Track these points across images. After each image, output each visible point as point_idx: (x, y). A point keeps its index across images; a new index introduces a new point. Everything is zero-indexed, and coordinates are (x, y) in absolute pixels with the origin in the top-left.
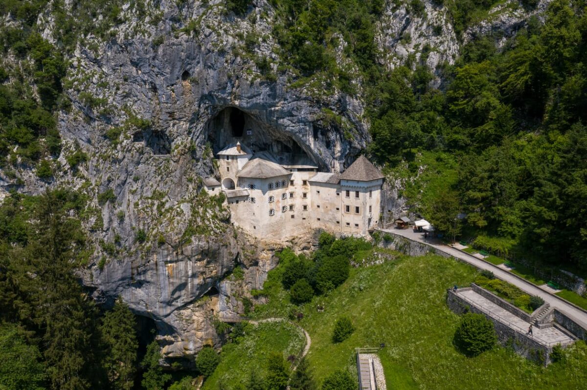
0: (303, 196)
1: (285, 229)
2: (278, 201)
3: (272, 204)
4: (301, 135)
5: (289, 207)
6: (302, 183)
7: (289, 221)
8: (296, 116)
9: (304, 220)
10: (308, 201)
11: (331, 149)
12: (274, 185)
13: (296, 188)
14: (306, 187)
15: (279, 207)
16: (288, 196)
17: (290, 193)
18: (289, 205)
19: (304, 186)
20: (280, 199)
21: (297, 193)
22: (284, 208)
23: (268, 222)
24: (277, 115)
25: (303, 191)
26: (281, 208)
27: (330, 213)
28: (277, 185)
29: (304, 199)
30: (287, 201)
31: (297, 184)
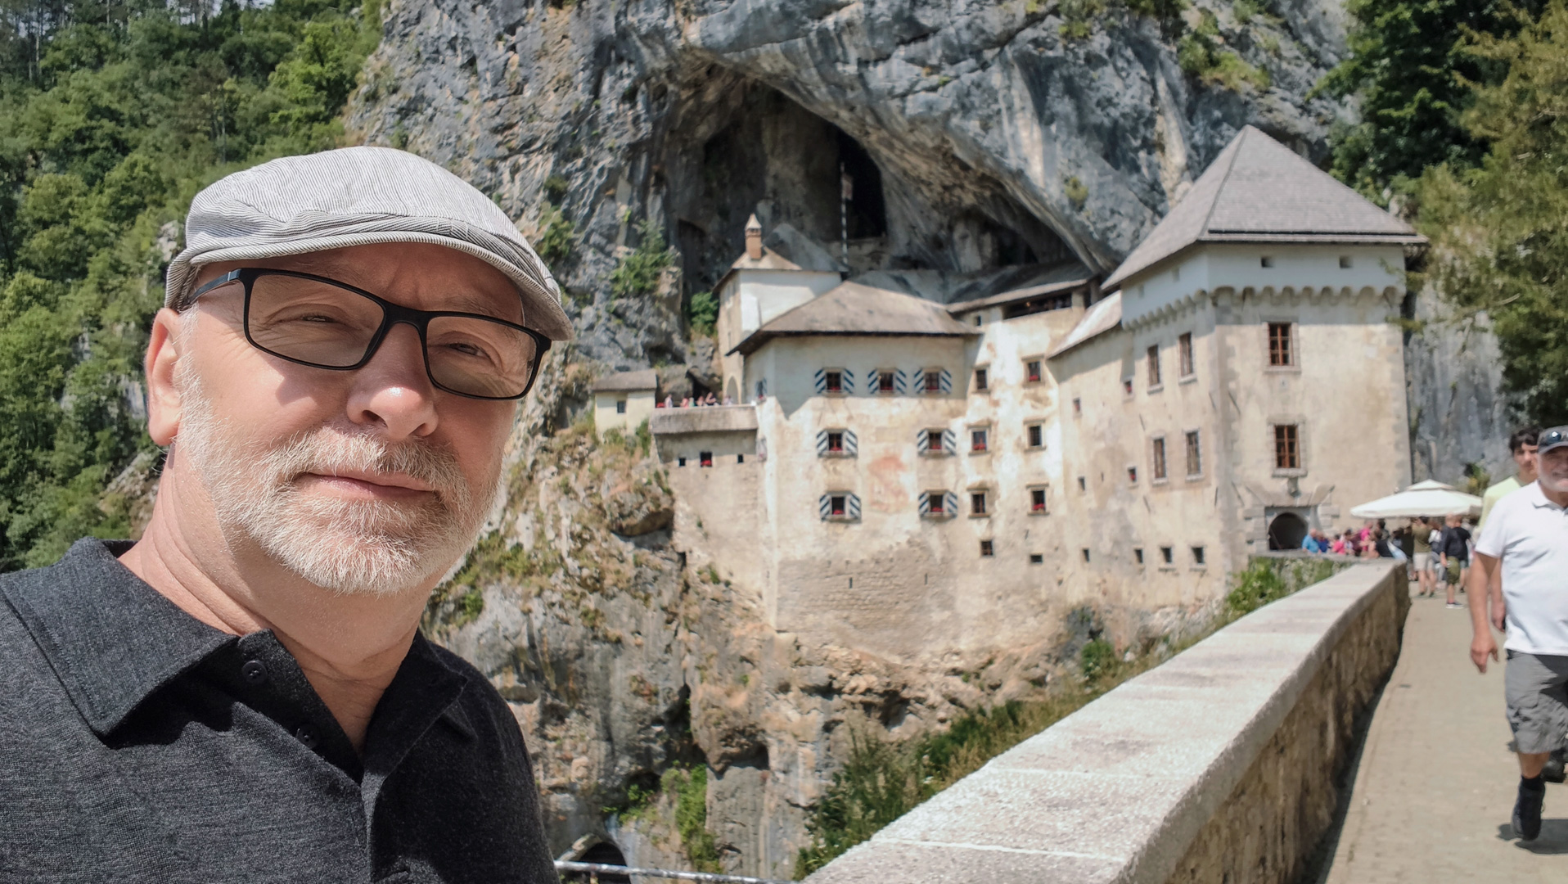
0: (1026, 440)
1: (947, 603)
2: (891, 460)
3: (843, 466)
4: (973, 126)
5: (966, 500)
6: (1019, 372)
7: (973, 570)
8: (935, 31)
9: (1037, 568)
10: (1051, 464)
11: (1136, 168)
12: (861, 380)
13: (996, 404)
14: (1041, 391)
15: (899, 493)
16: (964, 443)
17: (969, 427)
18: (969, 489)
19: (1032, 391)
20: (909, 452)
21: (1001, 428)
22: (935, 502)
23: (819, 552)
24: (856, 46)
25: (1029, 412)
26: (913, 498)
27: (1114, 505)
28: (886, 384)
29: (1033, 456)
30: (958, 464)
31: (1001, 381)
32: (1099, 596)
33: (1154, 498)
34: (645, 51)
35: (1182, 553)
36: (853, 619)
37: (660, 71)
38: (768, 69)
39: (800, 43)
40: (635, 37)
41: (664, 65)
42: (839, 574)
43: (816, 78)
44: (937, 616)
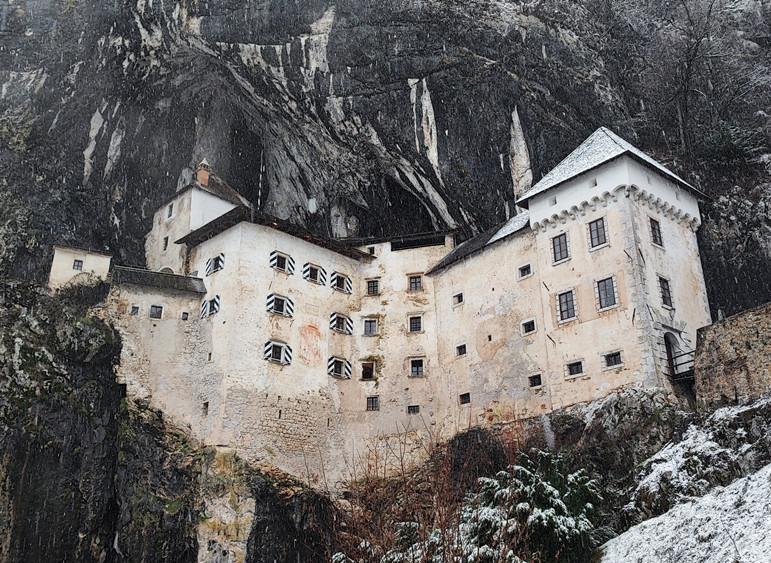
0: (408, 326)
1: (340, 444)
2: (314, 329)
3: (283, 322)
5: (359, 369)
6: (405, 283)
7: (360, 419)
9: (414, 416)
10: (426, 343)
12: (299, 268)
13: (385, 303)
14: (420, 295)
15: (317, 354)
16: (359, 328)
17: (363, 317)
18: (360, 360)
19: (414, 295)
20: (325, 325)
21: (387, 319)
22: (337, 367)
23: (260, 385)
24: (317, 60)
25: (412, 308)
26: (326, 358)
27: (504, 353)
28: (313, 274)
29: (413, 337)
30: (353, 342)
31: (390, 290)
32: (484, 423)
33: (557, 334)
34: (143, 32)
35: (593, 363)
36: (279, 444)
37: (152, 48)
38: (245, 62)
39: (278, 48)
40: (137, 19)
41: (157, 44)
42: (272, 406)
43: (282, 74)
44: (334, 453)
